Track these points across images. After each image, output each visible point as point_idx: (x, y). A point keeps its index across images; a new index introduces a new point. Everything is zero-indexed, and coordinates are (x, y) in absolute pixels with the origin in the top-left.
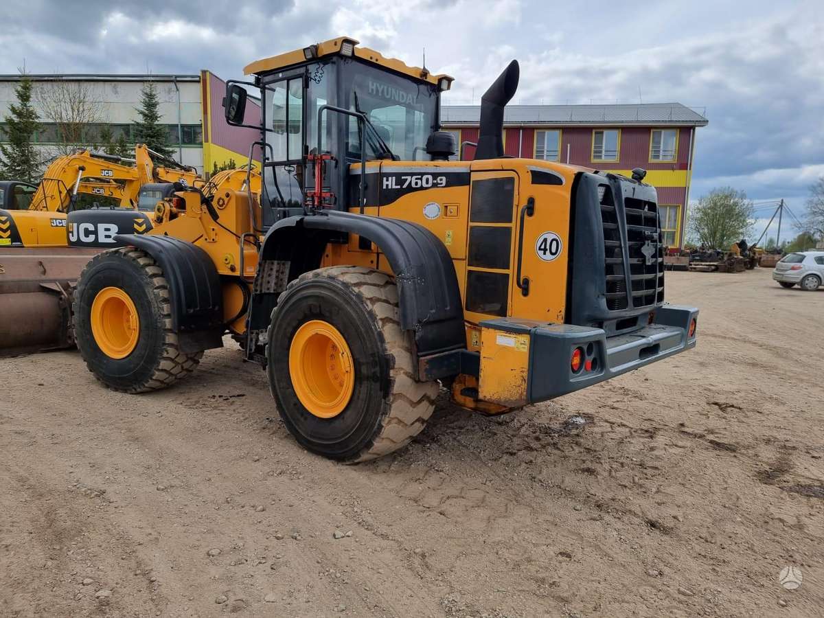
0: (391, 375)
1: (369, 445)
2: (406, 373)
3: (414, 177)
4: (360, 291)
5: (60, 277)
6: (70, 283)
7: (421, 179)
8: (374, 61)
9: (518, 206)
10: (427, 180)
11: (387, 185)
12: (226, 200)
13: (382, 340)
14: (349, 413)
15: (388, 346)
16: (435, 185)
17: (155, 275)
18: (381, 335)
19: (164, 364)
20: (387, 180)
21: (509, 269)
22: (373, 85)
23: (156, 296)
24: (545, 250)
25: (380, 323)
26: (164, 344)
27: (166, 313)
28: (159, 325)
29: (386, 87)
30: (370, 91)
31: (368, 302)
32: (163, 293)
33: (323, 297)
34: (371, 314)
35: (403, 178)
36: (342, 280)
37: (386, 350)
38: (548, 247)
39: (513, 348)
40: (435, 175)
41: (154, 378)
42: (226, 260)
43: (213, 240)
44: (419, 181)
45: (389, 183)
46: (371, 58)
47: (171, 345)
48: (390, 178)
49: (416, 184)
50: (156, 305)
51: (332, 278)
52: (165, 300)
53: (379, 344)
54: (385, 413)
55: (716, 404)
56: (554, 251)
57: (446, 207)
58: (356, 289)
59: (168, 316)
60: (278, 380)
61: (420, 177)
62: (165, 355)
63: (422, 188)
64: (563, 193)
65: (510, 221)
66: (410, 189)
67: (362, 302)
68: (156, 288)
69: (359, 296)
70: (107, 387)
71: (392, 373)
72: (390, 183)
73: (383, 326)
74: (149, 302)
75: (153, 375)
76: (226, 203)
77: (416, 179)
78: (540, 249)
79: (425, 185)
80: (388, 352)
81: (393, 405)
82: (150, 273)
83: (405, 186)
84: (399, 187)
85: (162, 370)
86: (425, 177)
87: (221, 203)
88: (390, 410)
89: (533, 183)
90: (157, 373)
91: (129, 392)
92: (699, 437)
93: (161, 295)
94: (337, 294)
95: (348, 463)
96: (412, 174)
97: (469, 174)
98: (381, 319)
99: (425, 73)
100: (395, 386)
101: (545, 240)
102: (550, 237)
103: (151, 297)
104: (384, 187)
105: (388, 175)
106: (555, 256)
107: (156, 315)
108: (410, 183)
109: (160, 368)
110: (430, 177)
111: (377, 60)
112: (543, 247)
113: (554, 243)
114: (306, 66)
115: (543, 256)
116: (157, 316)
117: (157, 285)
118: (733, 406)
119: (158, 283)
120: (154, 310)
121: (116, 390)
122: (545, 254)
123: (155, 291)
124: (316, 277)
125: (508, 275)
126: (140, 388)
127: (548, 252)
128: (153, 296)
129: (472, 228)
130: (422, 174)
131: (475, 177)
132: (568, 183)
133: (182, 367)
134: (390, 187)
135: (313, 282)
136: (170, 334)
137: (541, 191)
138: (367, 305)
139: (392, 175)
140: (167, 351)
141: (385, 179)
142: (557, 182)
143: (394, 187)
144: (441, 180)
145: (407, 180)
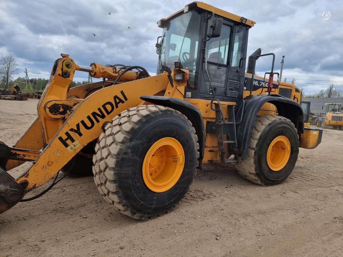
3: (264, 83)
7: (266, 84)
9: (292, 97)
11: (255, 84)
20: (255, 82)
35: (260, 82)
44: (265, 84)
48: (256, 81)
61: (265, 83)
63: (266, 87)
66: (262, 87)
72: (256, 83)
77: (264, 84)
83: (260, 85)
84: (259, 85)
89: (295, 91)
97: (278, 86)
104: (254, 84)
105: (256, 80)
108: (262, 84)
131: (280, 87)
134: (256, 85)
141: (254, 81)
142: (299, 91)
143: (257, 85)
145: (261, 83)
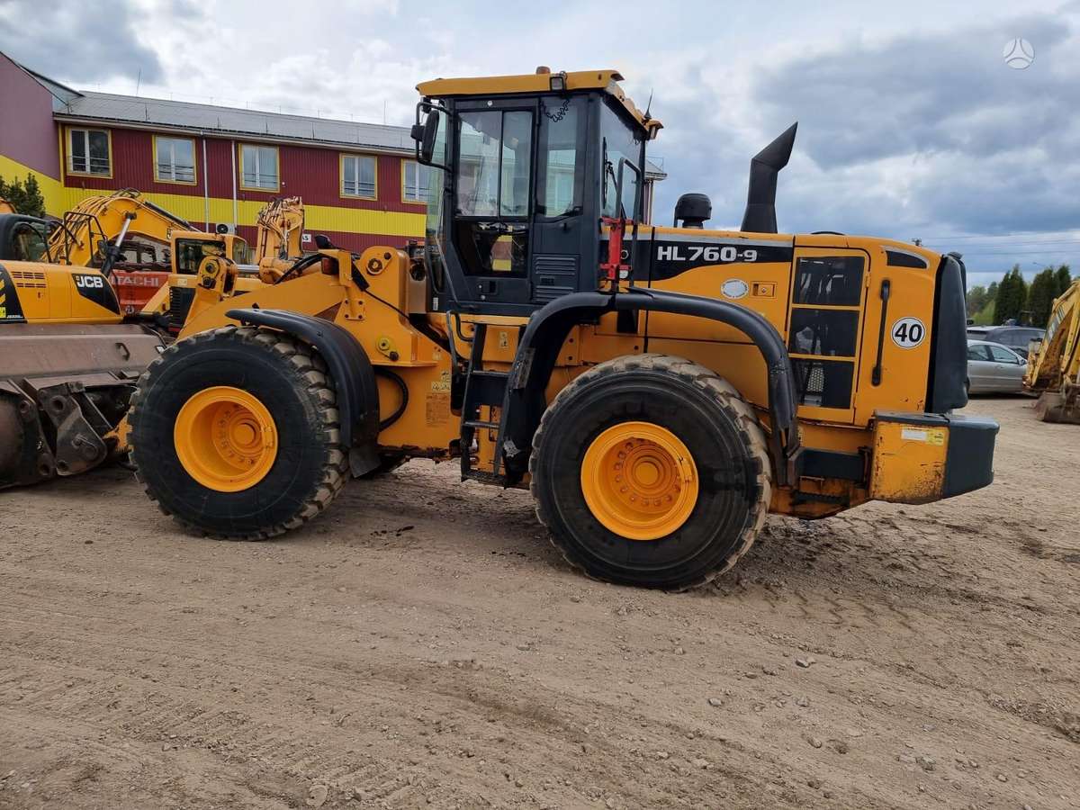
0: (759, 481)
1: (720, 565)
3: (708, 249)
4: (708, 385)
5: (11, 371)
6: (27, 380)
7: (719, 252)
9: (867, 289)
10: (728, 254)
11: (664, 257)
12: (385, 262)
13: (747, 442)
14: (689, 530)
15: (753, 448)
16: (738, 260)
17: (306, 369)
18: (744, 435)
19: (322, 494)
20: (665, 250)
21: (854, 356)
23: (313, 398)
24: (904, 337)
25: (741, 422)
26: (325, 465)
27: (330, 421)
28: (318, 438)
31: (722, 398)
32: (324, 394)
33: (649, 394)
34: (728, 410)
35: (690, 248)
36: (678, 372)
37: (752, 452)
38: (907, 333)
39: (924, 442)
40: (740, 249)
41: (304, 514)
42: (384, 345)
43: (360, 317)
44: (716, 254)
45: (668, 253)
46: (620, 97)
47: (334, 466)
48: (669, 248)
49: (711, 256)
50: (313, 411)
51: (664, 370)
52: (327, 404)
53: (743, 446)
54: (749, 526)
56: (915, 337)
57: (756, 285)
58: (702, 383)
59: (335, 425)
60: (559, 500)
61: (717, 248)
62: (327, 480)
63: (720, 262)
64: (928, 277)
65: (858, 304)
66: (701, 262)
67: (714, 398)
68: (311, 387)
69: (709, 390)
70: (205, 535)
71: (760, 479)
72: (672, 254)
73: (745, 425)
74: (301, 407)
75: (304, 509)
76: (384, 267)
77: (711, 251)
78: (897, 335)
79: (724, 258)
80: (755, 455)
81: (759, 515)
82: (300, 366)
83: (693, 258)
84: (684, 259)
85: (316, 502)
86: (724, 250)
87: (375, 265)
88: (756, 521)
89: (889, 264)
90: (309, 506)
91: (250, 539)
93: (320, 396)
94: (674, 389)
95: (681, 590)
96: (705, 245)
97: (791, 250)
98: (741, 418)
99: (647, 119)
100: (761, 493)
101: (904, 326)
102: (909, 323)
103: (303, 399)
104: (660, 258)
105: (665, 245)
106: (917, 342)
107: (313, 425)
108: (703, 253)
109: (316, 499)
110: (733, 251)
111: (623, 100)
112: (901, 333)
113: (916, 330)
114: (540, 97)
115: (901, 343)
116: (315, 425)
117: (313, 382)
119: (313, 379)
120: (311, 418)
121: (225, 538)
122: (903, 340)
123: (310, 390)
124: (632, 369)
125: (853, 363)
126: (274, 531)
127: (907, 339)
128: (307, 399)
129: (795, 310)
130: (721, 246)
131: (798, 253)
132: (932, 267)
134: (669, 258)
135: (628, 375)
136: (335, 451)
137: (898, 274)
138: (722, 402)
139: (672, 244)
140: (329, 475)
141: (660, 249)
142: (918, 264)
143: (675, 258)
144: (751, 254)
145: (696, 251)
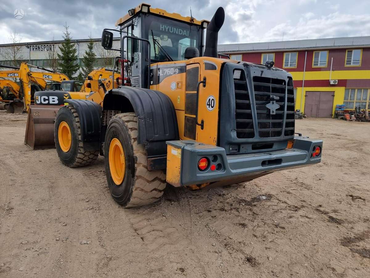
0: (136, 166)
1: (129, 200)
2: (144, 166)
4: (127, 125)
8: (161, 14)
10: (171, 71)
12: (109, 83)
13: (132, 149)
14: (123, 183)
15: (135, 152)
16: (174, 73)
18: (132, 146)
19: (79, 155)
20: (159, 72)
22: (162, 26)
23: (76, 125)
25: (133, 140)
26: (79, 147)
27: (79, 133)
28: (77, 138)
29: (170, 27)
30: (161, 29)
31: (130, 130)
32: (78, 124)
33: (116, 127)
34: (130, 136)
35: (164, 70)
36: (122, 119)
37: (134, 154)
38: (210, 104)
39: (176, 155)
40: (174, 68)
46: (160, 13)
47: (81, 147)
49: (168, 73)
50: (76, 130)
52: (79, 128)
53: (131, 151)
54: (133, 185)
55: (351, 196)
56: (212, 105)
57: (178, 84)
58: (126, 123)
59: (80, 134)
61: (170, 69)
62: (79, 151)
64: (216, 74)
67: (127, 130)
68: (76, 122)
71: (136, 165)
73: (134, 142)
74: (74, 128)
75: (76, 160)
76: (109, 85)
77: (168, 70)
78: (208, 105)
81: (136, 181)
82: (75, 116)
83: (165, 74)
85: (79, 158)
87: (107, 85)
88: (135, 183)
90: (77, 159)
91: (69, 167)
92: (325, 214)
93: (78, 125)
94: (120, 126)
95: (124, 207)
96: (166, 68)
98: (133, 138)
99: (192, 20)
100: (137, 172)
101: (210, 99)
104: (158, 75)
105: (159, 70)
106: (213, 108)
107: (76, 134)
109: (78, 157)
111: (163, 14)
112: (208, 104)
113: (213, 101)
114: (132, 19)
115: (209, 108)
118: (360, 198)
119: (77, 120)
120: (76, 132)
121: (66, 165)
124: (116, 118)
125: (197, 118)
126: (72, 165)
127: (210, 106)
129: (186, 94)
131: (188, 68)
132: (219, 68)
133: (89, 157)
135: (115, 120)
136: (81, 142)
137: (209, 73)
138: (129, 132)
139: (161, 69)
140: (80, 150)
142: (214, 68)
143: (161, 75)
144: (176, 70)
